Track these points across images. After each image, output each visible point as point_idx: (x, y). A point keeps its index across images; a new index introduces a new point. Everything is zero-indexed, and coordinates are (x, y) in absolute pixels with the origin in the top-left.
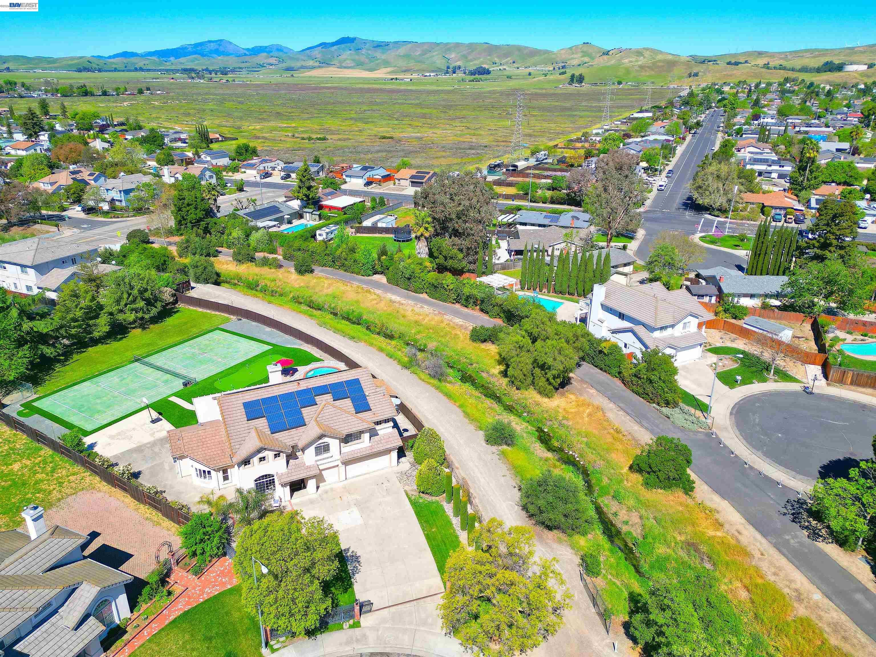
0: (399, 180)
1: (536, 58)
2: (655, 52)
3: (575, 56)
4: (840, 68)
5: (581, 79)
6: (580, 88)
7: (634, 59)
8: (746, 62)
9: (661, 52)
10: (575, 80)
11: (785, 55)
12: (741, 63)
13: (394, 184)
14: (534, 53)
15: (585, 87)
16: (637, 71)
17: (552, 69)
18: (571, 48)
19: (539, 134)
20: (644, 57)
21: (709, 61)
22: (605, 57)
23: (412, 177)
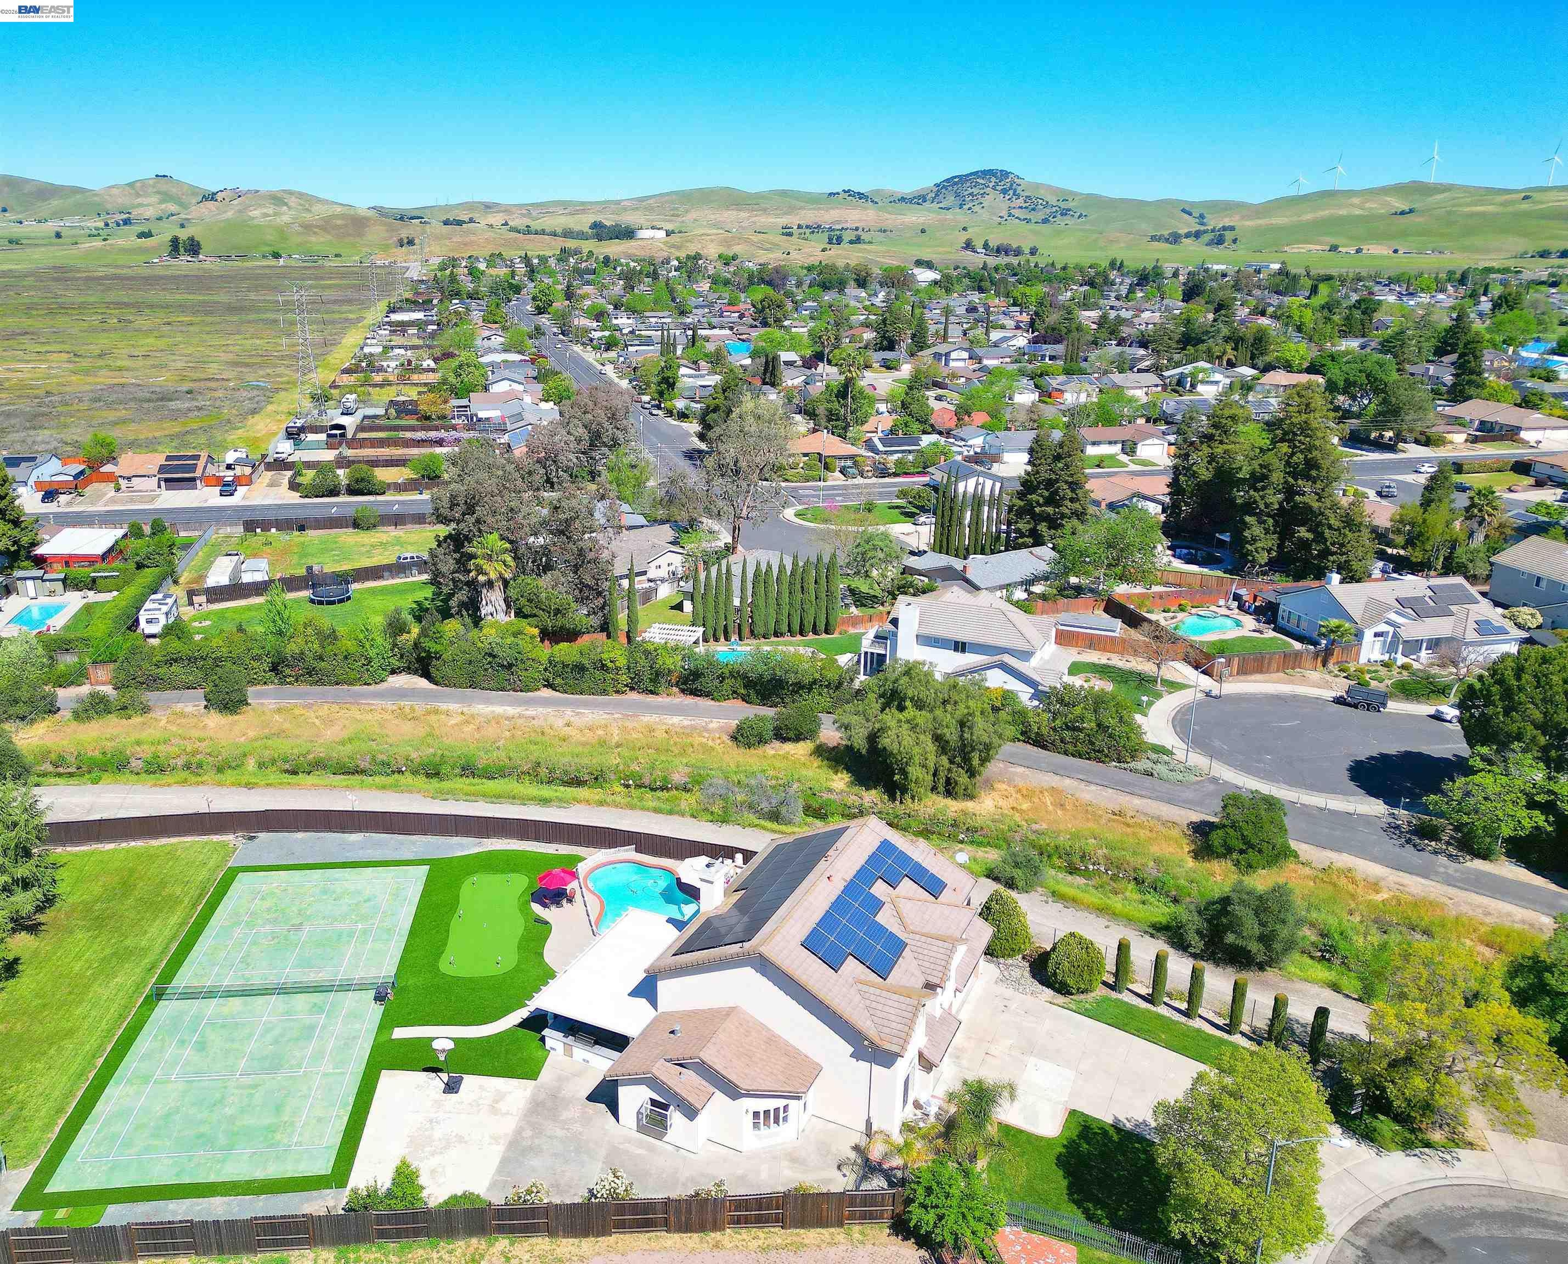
0: (129, 479)
1: (55, 203)
2: (307, 200)
3: (145, 201)
4: (628, 234)
5: (194, 248)
6: (197, 265)
7: (271, 211)
8: (471, 221)
9: (319, 200)
10: (182, 250)
11: (527, 209)
12: (464, 222)
13: (118, 490)
14: (46, 192)
15: (207, 263)
16: (299, 234)
17: (101, 224)
18: (131, 185)
19: (258, 360)
20: (290, 208)
21: (412, 218)
22: (210, 204)
23: (162, 469)
